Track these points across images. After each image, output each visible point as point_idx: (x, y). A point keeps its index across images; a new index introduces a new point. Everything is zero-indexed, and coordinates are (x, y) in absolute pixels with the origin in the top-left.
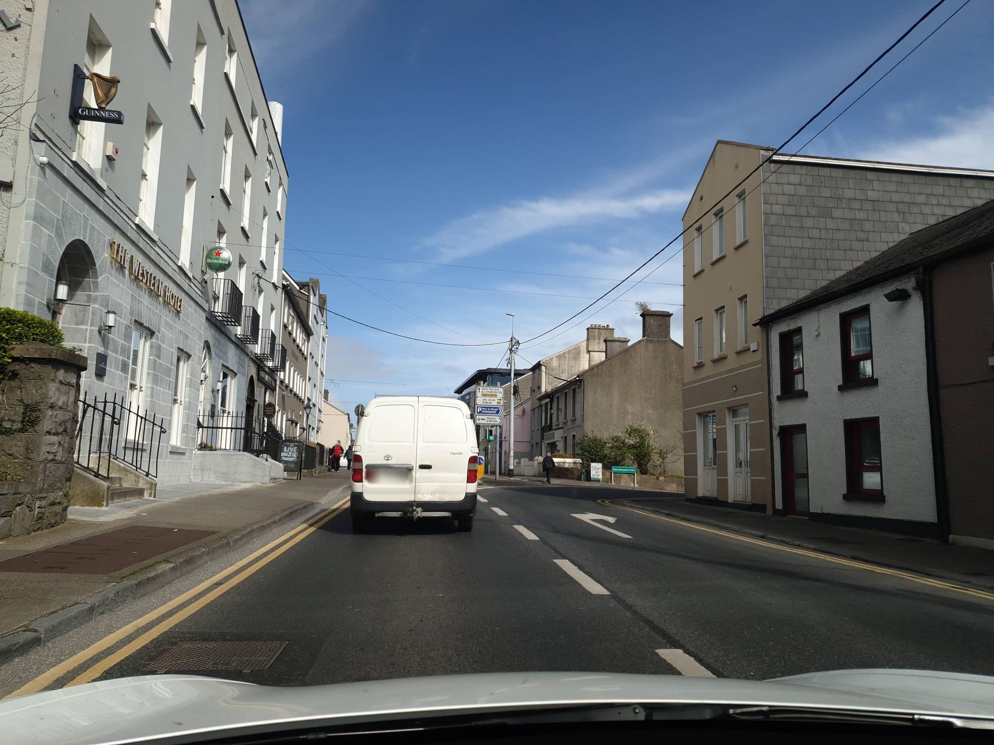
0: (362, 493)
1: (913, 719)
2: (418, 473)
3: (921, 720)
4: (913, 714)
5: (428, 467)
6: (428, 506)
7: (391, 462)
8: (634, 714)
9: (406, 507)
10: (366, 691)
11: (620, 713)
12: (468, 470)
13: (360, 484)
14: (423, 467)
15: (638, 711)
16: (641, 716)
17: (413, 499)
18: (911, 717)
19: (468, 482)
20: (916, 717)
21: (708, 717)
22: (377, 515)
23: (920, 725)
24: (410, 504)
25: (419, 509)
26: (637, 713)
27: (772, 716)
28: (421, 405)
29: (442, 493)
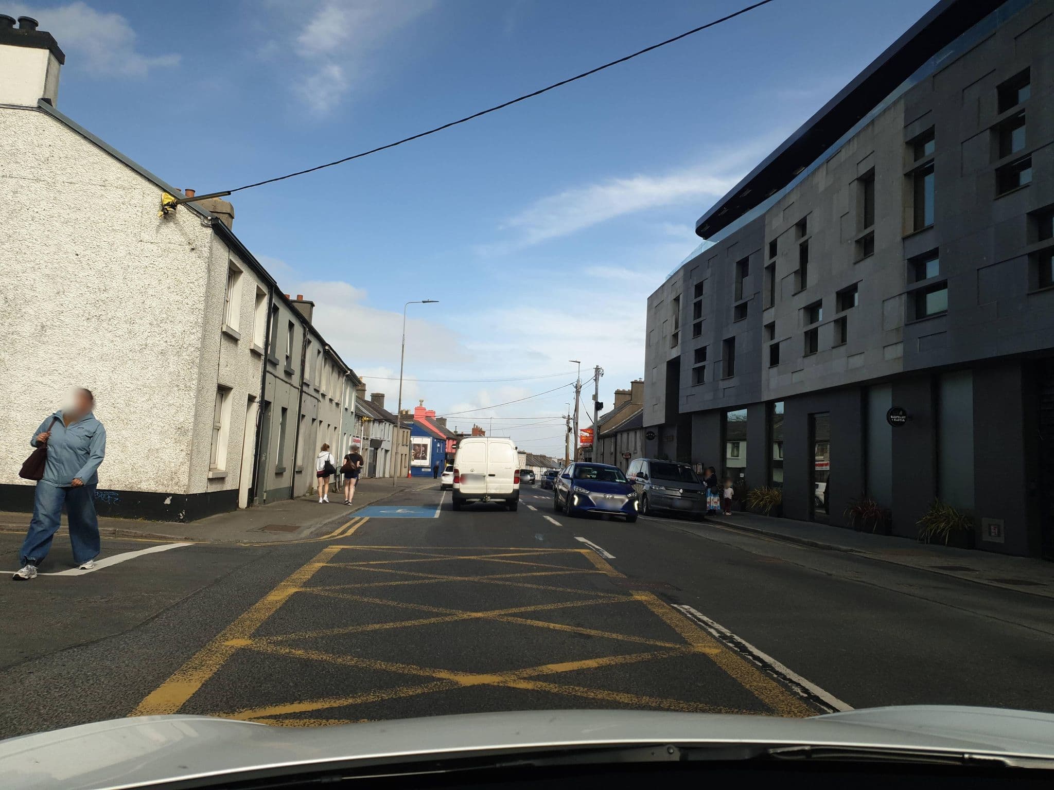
0: (459, 489)
1: (963, 758)
2: (489, 479)
3: (971, 760)
4: (963, 753)
5: (493, 475)
6: (493, 496)
7: (475, 473)
8: (668, 755)
9: (482, 496)
10: (383, 731)
11: (653, 754)
12: (515, 477)
13: (458, 484)
14: (490, 475)
15: (672, 751)
16: (676, 756)
17: (485, 492)
18: (961, 756)
19: (514, 483)
20: (966, 756)
21: (747, 757)
22: (467, 500)
23: (971, 765)
24: (484, 495)
25: (489, 497)
26: (671, 753)
27: (814, 756)
28: (490, 442)
29: (501, 489)
